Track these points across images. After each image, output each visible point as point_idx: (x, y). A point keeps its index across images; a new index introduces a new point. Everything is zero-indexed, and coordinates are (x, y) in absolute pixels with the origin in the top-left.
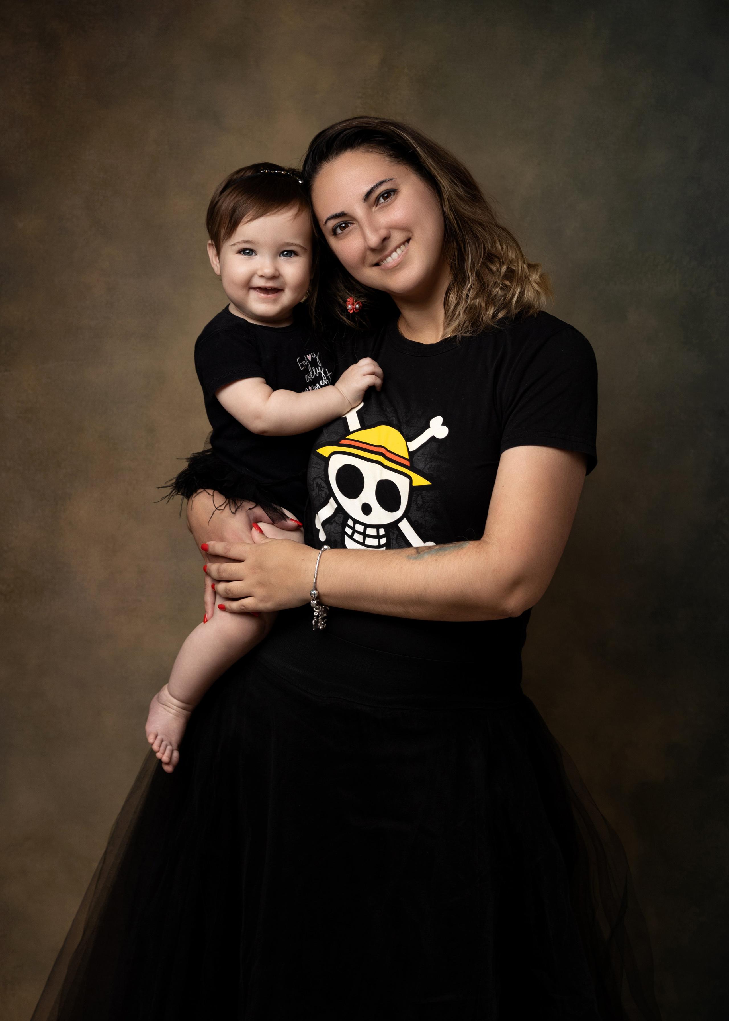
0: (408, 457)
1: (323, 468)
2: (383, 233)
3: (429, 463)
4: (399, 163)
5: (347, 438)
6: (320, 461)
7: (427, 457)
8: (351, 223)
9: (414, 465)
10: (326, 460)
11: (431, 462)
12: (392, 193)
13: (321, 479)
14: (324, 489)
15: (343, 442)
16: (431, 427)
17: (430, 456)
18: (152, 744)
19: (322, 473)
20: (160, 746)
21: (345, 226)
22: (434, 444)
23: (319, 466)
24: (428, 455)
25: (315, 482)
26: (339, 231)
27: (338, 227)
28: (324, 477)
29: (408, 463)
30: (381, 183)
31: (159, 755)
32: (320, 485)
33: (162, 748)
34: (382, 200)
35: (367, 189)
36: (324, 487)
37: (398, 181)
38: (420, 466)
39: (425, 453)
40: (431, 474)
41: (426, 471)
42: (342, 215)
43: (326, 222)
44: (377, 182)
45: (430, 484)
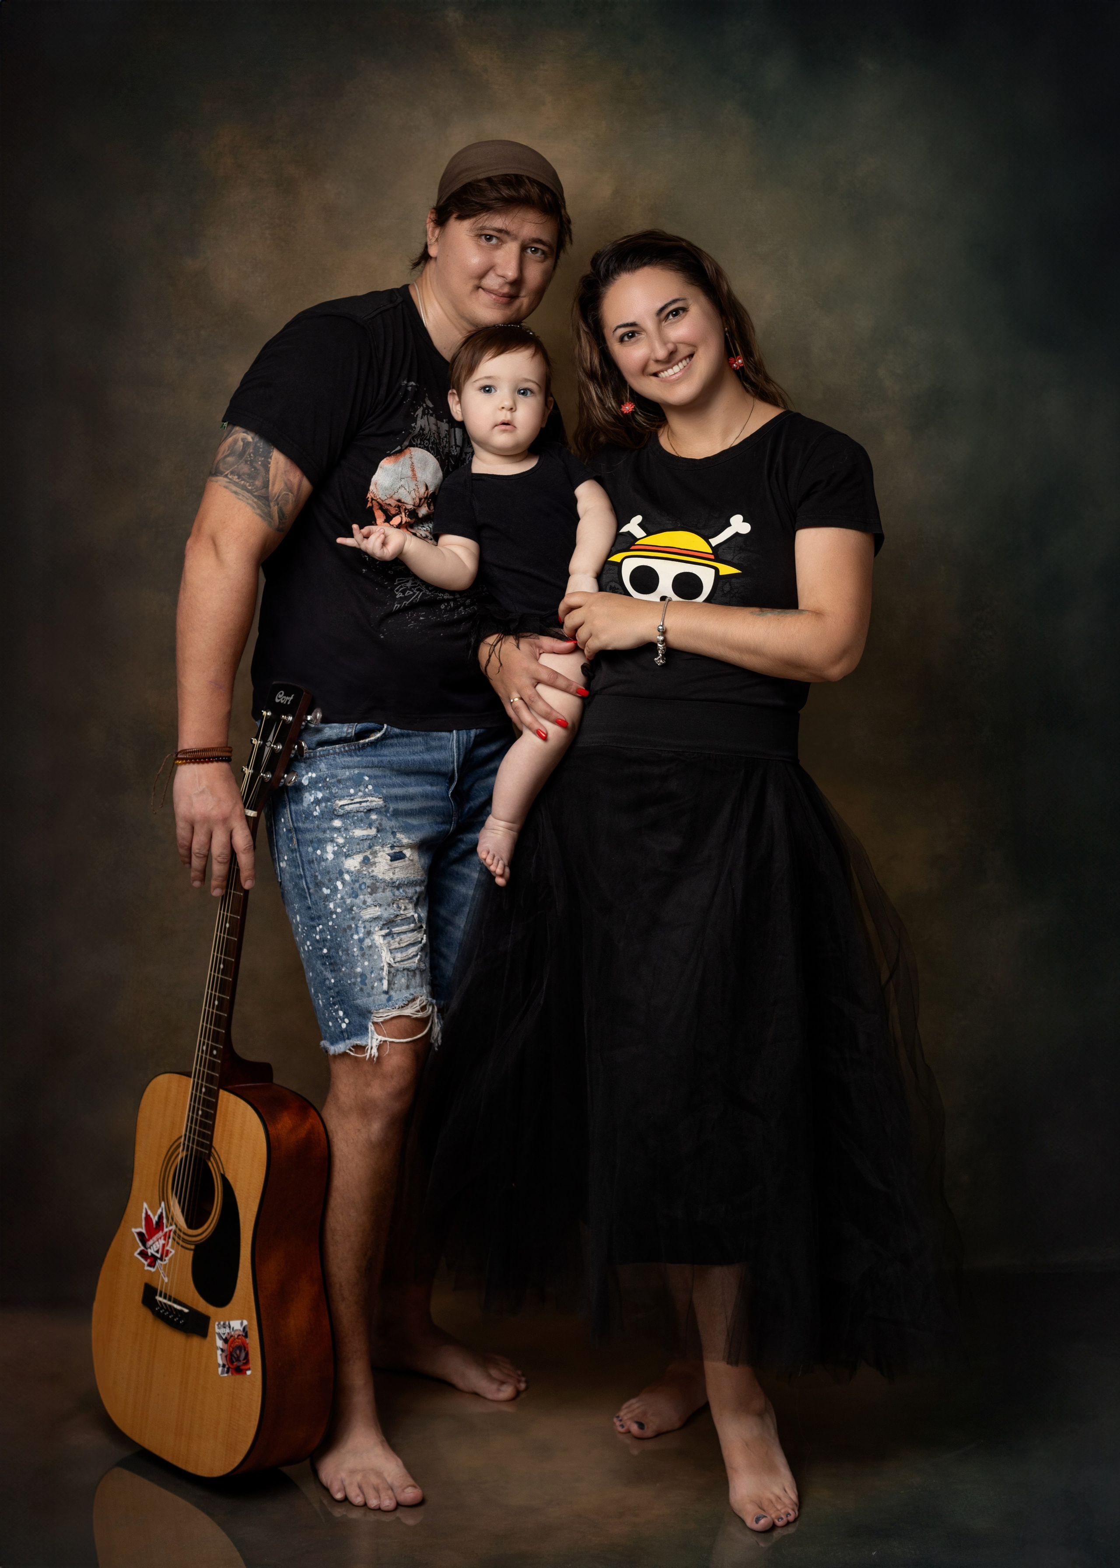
0: (711, 552)
1: (617, 572)
2: (671, 346)
3: (738, 554)
4: (692, 284)
5: (636, 544)
6: (612, 567)
7: (734, 550)
8: (638, 333)
9: (720, 557)
10: (619, 565)
11: (740, 553)
12: (681, 312)
13: (615, 582)
14: (618, 590)
15: (633, 548)
16: (732, 524)
17: (738, 549)
18: (485, 860)
19: (616, 576)
20: (493, 860)
21: (631, 335)
22: (739, 539)
23: (611, 572)
24: (735, 548)
25: (608, 586)
26: (626, 339)
27: (625, 335)
28: (617, 579)
29: (712, 557)
30: (675, 301)
31: (492, 868)
32: (615, 587)
33: (495, 861)
34: (671, 317)
35: (659, 305)
36: (618, 589)
37: (690, 302)
38: (729, 557)
39: (732, 547)
40: (741, 564)
41: (735, 561)
42: (633, 324)
43: (616, 330)
44: (670, 299)
45: (740, 572)
